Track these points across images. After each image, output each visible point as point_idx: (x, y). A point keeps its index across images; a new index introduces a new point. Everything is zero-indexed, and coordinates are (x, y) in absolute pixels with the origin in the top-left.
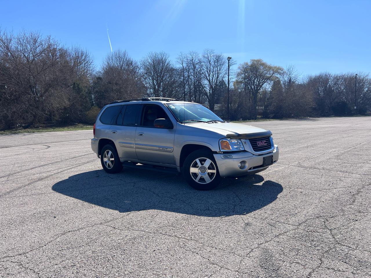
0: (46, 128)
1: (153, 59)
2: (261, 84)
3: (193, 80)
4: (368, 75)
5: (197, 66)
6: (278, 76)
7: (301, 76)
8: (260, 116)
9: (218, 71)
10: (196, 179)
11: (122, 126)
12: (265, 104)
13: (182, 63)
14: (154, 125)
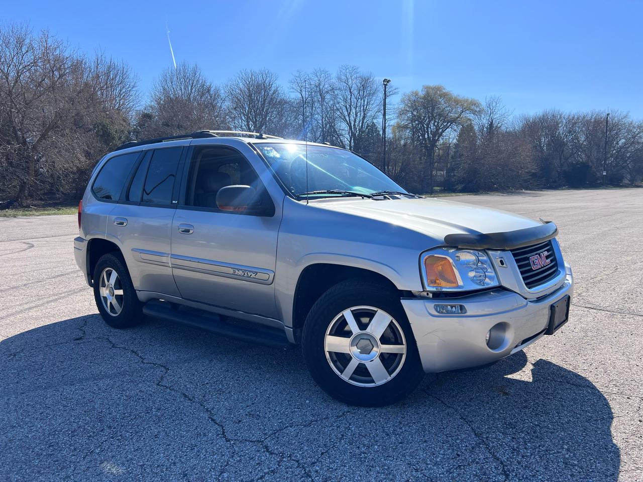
0: (43, 207)
1: (248, 82)
2: (441, 130)
3: (321, 122)
4: (626, 116)
5: (328, 97)
6: (471, 116)
7: (511, 118)
8: (438, 188)
9: (365, 106)
10: (342, 372)
11: (140, 205)
12: (447, 166)
13: (301, 91)
14: (217, 203)
